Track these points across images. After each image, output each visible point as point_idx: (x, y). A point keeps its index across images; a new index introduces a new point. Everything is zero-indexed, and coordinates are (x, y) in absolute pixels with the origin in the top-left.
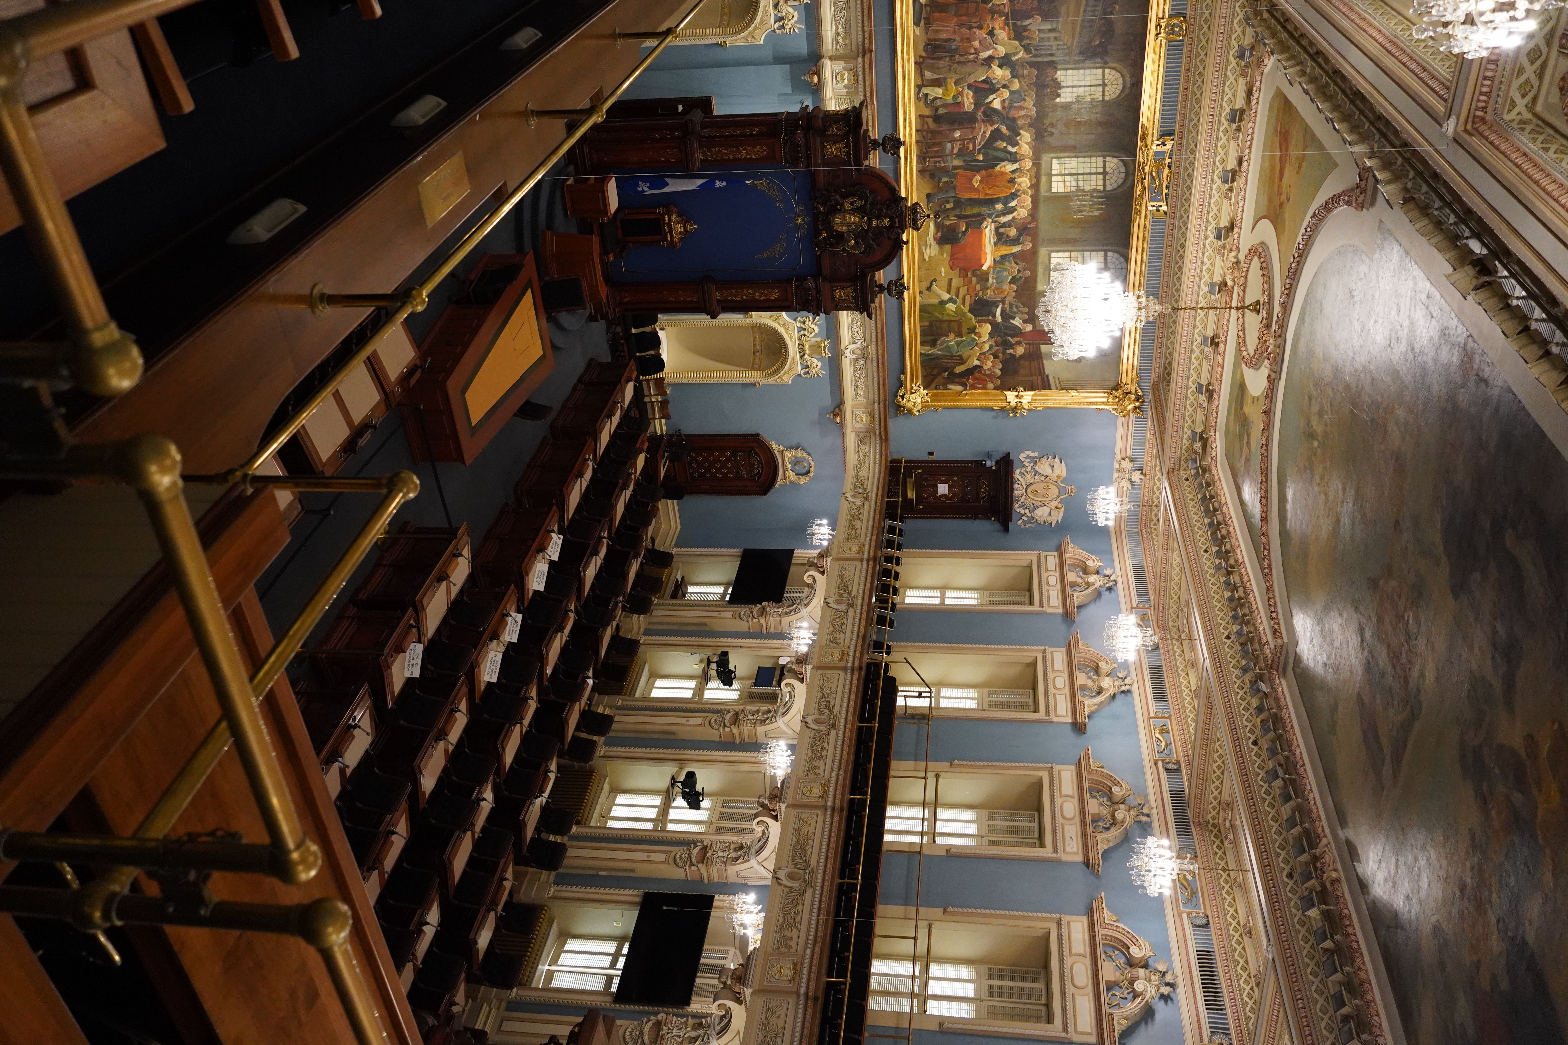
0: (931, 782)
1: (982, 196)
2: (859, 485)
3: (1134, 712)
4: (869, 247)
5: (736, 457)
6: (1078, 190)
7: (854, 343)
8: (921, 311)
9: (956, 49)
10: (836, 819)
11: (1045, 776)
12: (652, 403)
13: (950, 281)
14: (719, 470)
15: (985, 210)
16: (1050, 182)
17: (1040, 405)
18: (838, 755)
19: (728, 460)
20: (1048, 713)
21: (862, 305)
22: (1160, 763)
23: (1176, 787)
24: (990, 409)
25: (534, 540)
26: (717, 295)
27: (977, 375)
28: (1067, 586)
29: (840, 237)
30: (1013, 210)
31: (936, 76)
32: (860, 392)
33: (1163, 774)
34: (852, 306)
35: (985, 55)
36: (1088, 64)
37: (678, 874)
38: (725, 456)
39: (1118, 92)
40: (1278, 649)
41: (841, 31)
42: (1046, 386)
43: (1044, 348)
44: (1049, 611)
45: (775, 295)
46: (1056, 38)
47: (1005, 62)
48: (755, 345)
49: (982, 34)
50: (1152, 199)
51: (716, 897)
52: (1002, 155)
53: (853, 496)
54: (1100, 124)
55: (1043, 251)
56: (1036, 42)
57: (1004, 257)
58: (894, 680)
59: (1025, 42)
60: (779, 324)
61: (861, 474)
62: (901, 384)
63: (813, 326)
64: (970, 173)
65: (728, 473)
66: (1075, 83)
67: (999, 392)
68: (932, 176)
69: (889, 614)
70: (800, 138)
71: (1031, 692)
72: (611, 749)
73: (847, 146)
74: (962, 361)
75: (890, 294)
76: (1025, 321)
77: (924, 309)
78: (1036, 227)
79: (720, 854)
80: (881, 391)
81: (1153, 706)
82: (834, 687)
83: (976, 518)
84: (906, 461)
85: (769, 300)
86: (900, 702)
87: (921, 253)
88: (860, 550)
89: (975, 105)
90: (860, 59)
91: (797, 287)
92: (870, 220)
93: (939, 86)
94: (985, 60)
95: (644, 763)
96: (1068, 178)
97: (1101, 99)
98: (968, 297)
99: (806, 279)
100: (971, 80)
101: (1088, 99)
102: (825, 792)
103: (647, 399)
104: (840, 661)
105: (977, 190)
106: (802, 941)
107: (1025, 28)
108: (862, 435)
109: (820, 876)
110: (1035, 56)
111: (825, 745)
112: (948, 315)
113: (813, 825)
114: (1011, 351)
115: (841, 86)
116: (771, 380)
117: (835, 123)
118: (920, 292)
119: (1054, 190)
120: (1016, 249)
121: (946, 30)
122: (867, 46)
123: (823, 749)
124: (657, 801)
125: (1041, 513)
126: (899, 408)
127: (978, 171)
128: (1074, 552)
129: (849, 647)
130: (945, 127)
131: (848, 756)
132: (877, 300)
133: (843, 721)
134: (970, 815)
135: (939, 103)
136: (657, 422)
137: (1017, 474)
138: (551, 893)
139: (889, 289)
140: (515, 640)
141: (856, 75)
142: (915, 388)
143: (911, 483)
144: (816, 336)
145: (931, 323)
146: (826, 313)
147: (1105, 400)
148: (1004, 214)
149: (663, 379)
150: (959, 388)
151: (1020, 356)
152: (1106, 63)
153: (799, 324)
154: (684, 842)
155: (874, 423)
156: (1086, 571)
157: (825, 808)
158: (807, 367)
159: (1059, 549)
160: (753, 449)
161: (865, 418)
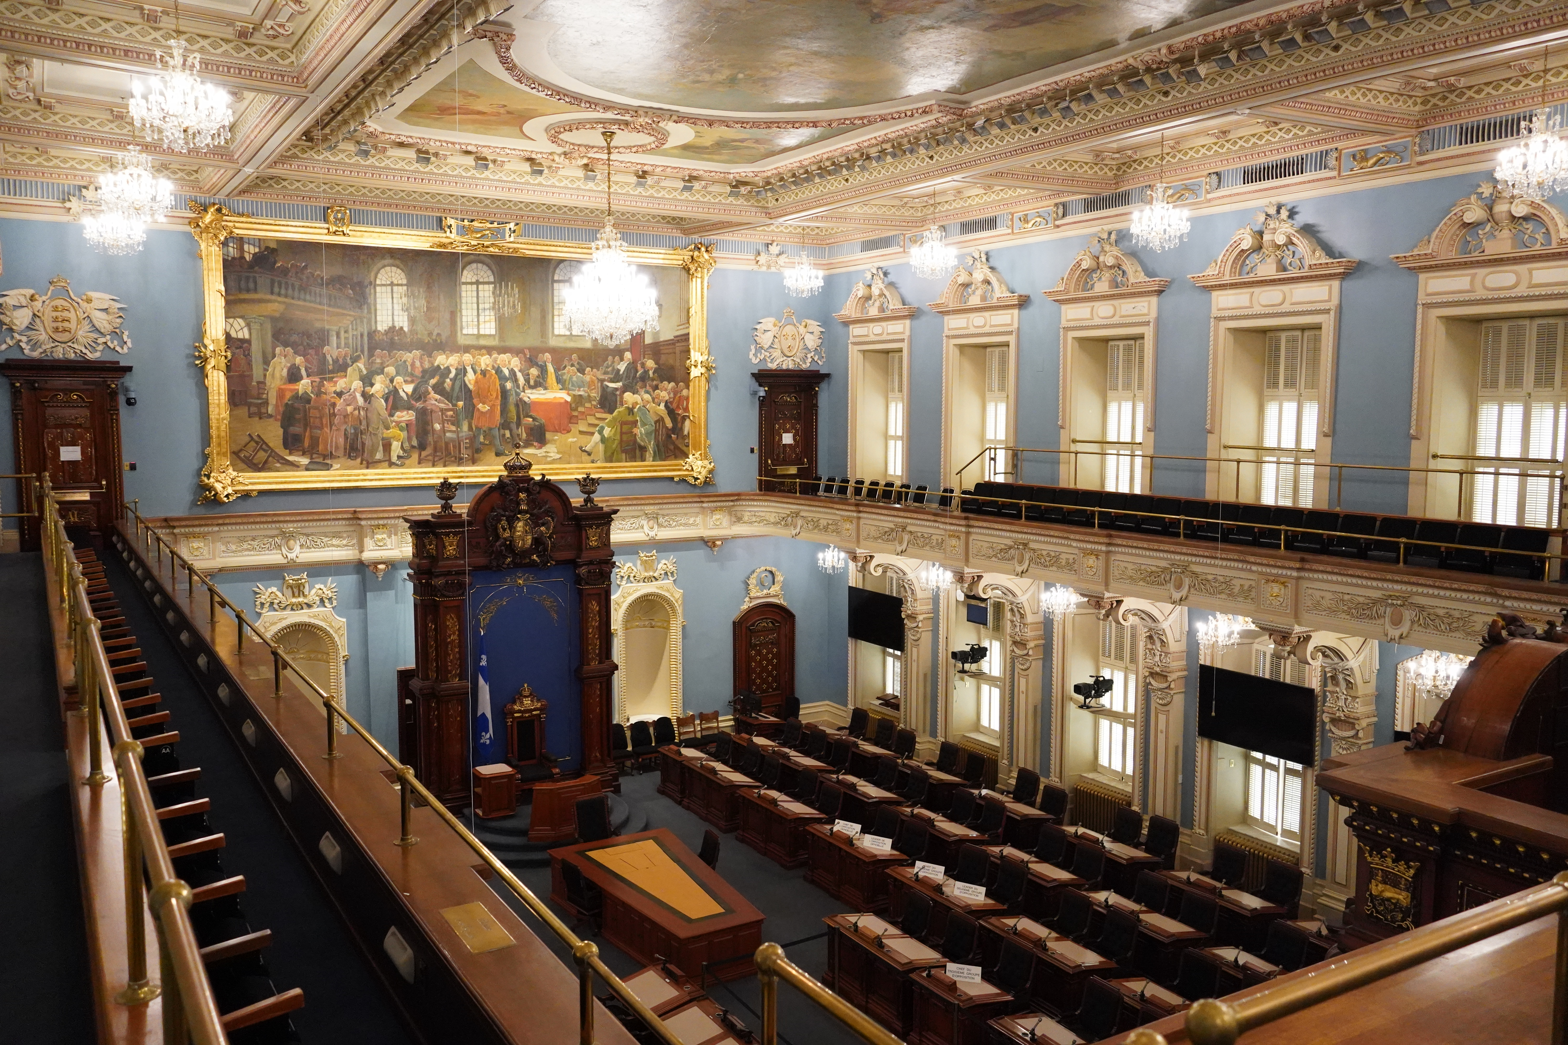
0: (1080, 447)
1: (498, 402)
2: (784, 522)
3: (1008, 248)
4: (547, 513)
5: (756, 645)
6: (494, 308)
7: (642, 527)
8: (611, 461)
9: (355, 429)
10: (1119, 541)
11: (1072, 334)
12: (702, 730)
13: (581, 432)
14: (770, 662)
15: (512, 399)
16: (485, 336)
17: (704, 343)
18: (1055, 540)
19: (759, 653)
20: (1010, 333)
21: (605, 519)
22: (1057, 223)
23: (1081, 207)
24: (708, 392)
25: (840, 849)
26: (594, 664)
27: (674, 405)
28: (882, 315)
29: (537, 541)
30: (513, 372)
31: (381, 448)
32: (691, 521)
33: (1068, 219)
34: (605, 528)
35: (360, 400)
36: (371, 300)
37: (1178, 702)
38: (756, 655)
39: (399, 271)
40: (942, 108)
41: (335, 542)
42: (685, 338)
43: (648, 340)
44: (908, 333)
45: (594, 606)
46: (346, 332)
47: (368, 381)
48: (644, 626)
49: (340, 403)
50: (503, 237)
51: (1202, 662)
52: (458, 383)
53: (795, 527)
54: (429, 287)
55: (553, 342)
56: (349, 351)
57: (559, 380)
58: (978, 486)
59: (349, 361)
60: (623, 602)
61: (772, 520)
62: (683, 481)
64: (476, 414)
65: (772, 653)
66: (390, 313)
67: (691, 384)
68: (478, 451)
69: (912, 491)
70: (439, 582)
71: (988, 350)
72: (1052, 770)
73: (447, 534)
74: (660, 421)
75: (594, 492)
76: (622, 359)
77: (609, 458)
78: (530, 349)
79: (1157, 659)
80: (690, 500)
81: (1000, 230)
82: (986, 545)
83: (816, 405)
84: (760, 475)
85: (599, 612)
86: (1000, 479)
87: (554, 461)
88: (849, 519)
89: (409, 409)
90: (363, 523)
91: (587, 584)
92: (520, 512)
93: (390, 445)
94: (365, 401)
95: (1066, 736)
96: (482, 318)
97: (405, 288)
98: (598, 415)
99: (578, 575)
100: (384, 413)
101: (405, 300)
102: (1092, 552)
103: (699, 735)
104: (959, 538)
105: (493, 407)
106: (1243, 575)
107: (335, 361)
108: (734, 519)
109: (1178, 557)
110: (362, 351)
111: (1044, 553)
112: (615, 434)
113: (1126, 565)
114: (651, 373)
115: (388, 541)
116: (680, 610)
117: (425, 546)
118: (593, 462)
119: (493, 332)
120: (550, 368)
121: (335, 438)
122: (350, 516)
123: (1049, 555)
124: (1104, 723)
125: (812, 341)
126: (707, 483)
127: (474, 406)
128: (849, 309)
129: (945, 530)
130: (430, 439)
131: (1056, 530)
132: (600, 505)
133: (1020, 536)
134: (1113, 408)
135: (406, 445)
136: (721, 725)
137: (773, 366)
138: (1202, 832)
139: (589, 493)
140: (942, 869)
141: (378, 526)
142: (687, 466)
143: (781, 470)
144: (635, 565)
145: (623, 451)
146: (612, 555)
147: (699, 280)
148: (516, 380)
149: (678, 719)
150: (687, 423)
151: (656, 363)
152: (371, 283)
153: (624, 582)
154: (1146, 694)
155: (721, 507)
156: (868, 298)
157: (1108, 553)
158: (666, 573)
159: (846, 324)
160: (748, 628)
161: (717, 516)
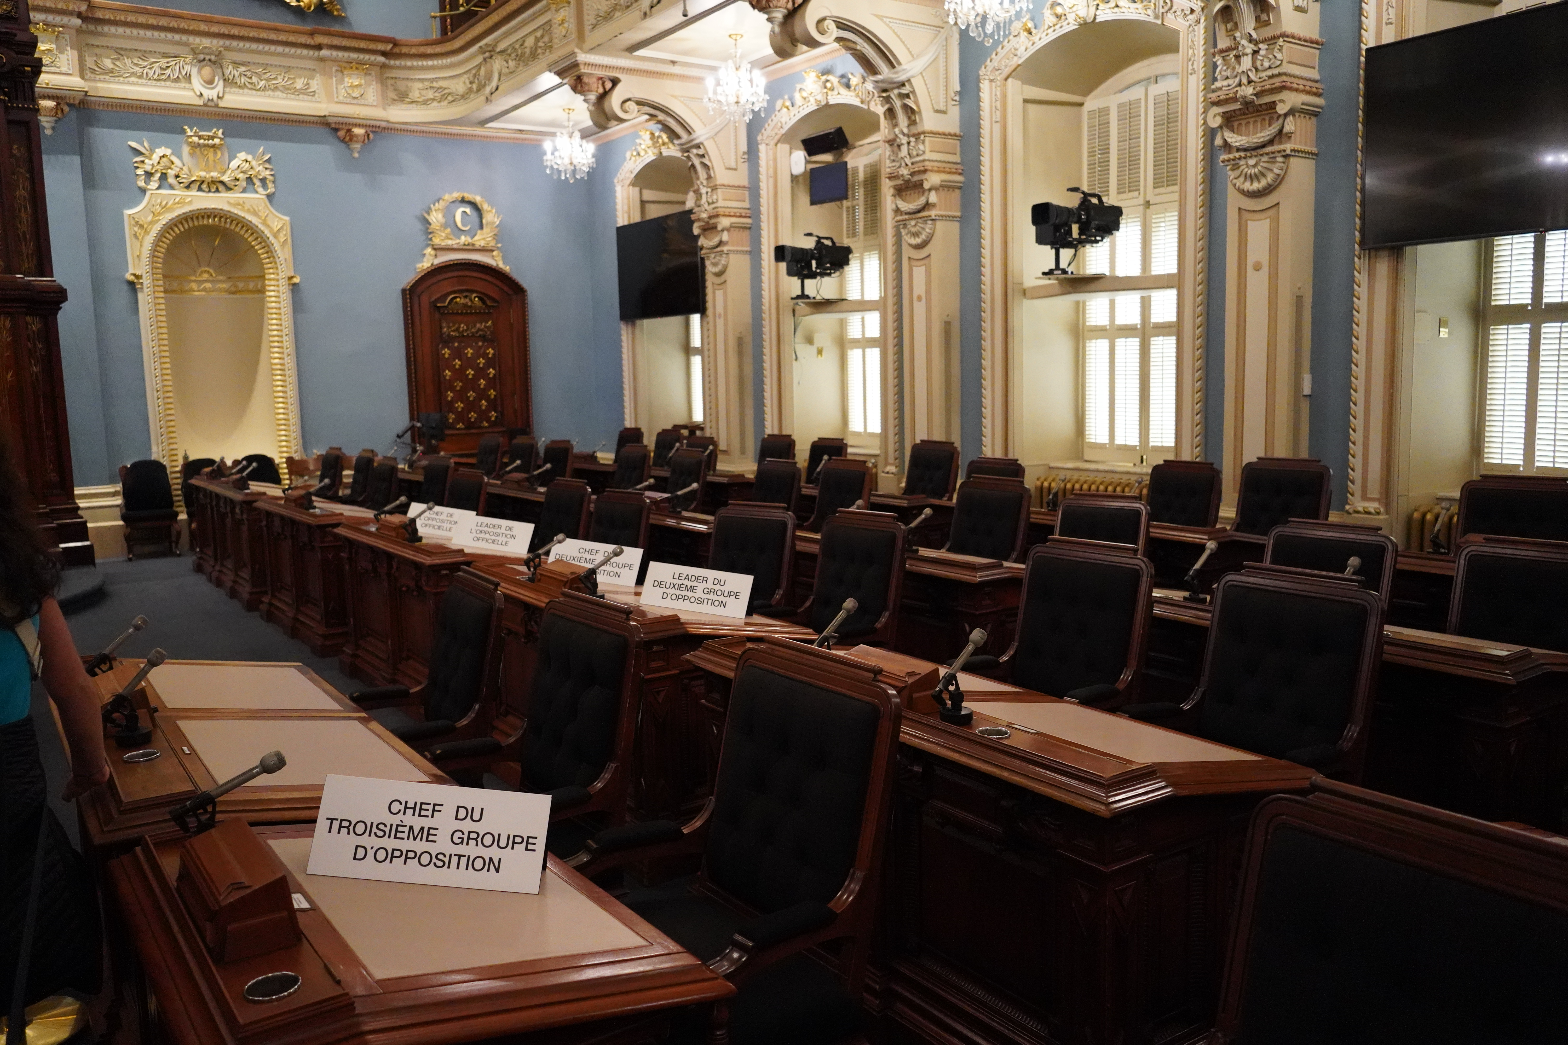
2: (477, 82)
5: (451, 339)
7: (188, 78)
14: (481, 371)
19: (458, 354)
32: (300, 84)
37: (1302, 179)
38: (453, 357)
48: (221, 290)
53: (491, 80)
60: (152, 223)
61: (461, 90)
63: (156, 157)
65: (485, 356)
79: (1246, 63)
80: (292, 38)
108: (392, 95)
116: (283, 253)
124: (1095, 352)
144: (178, 153)
149: (290, 461)
153: (154, 185)
155: (361, 63)
158: (249, 180)
160: (434, 307)
161: (353, 80)
